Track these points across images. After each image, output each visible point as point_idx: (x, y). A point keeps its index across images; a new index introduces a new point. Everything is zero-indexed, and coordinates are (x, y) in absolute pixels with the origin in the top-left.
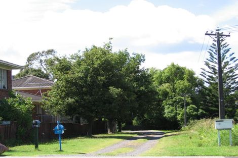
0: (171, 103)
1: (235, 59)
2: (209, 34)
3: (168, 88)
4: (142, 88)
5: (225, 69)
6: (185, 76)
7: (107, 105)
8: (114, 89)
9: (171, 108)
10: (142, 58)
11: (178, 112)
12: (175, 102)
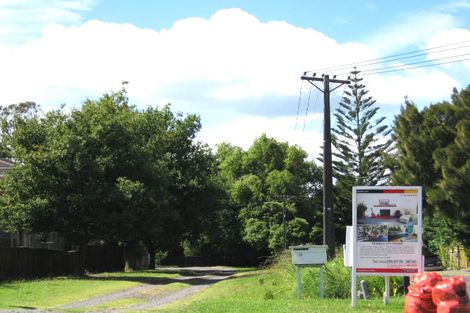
0: (257, 212)
1: (387, 130)
2: (308, 79)
3: (252, 184)
4: (194, 182)
5: (367, 149)
6: (287, 161)
7: (114, 213)
8: (127, 181)
9: (258, 223)
10: (195, 123)
11: (271, 231)
12: (267, 211)
